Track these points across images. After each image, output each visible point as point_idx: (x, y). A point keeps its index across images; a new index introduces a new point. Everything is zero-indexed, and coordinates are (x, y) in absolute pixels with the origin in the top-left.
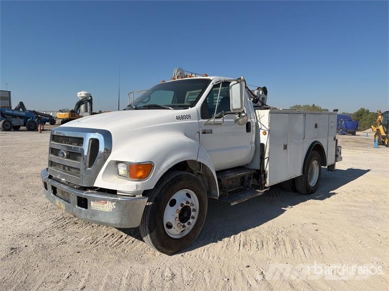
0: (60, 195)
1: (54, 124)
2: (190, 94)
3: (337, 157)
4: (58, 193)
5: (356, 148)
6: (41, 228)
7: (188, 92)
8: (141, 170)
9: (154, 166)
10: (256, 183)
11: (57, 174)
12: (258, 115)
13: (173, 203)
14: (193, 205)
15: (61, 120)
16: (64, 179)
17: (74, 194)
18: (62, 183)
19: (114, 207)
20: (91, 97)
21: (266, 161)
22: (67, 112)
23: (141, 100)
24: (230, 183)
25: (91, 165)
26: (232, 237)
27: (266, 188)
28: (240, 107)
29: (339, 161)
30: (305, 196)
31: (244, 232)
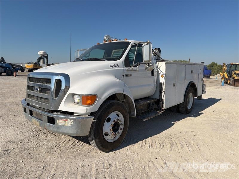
0: (35, 116)
1: (23, 72)
2: (115, 52)
3: (203, 91)
4: (34, 115)
5: (211, 86)
6: (22, 137)
7: (113, 51)
8: (89, 99)
9: (97, 97)
10: (157, 107)
11: (33, 102)
12: (158, 65)
13: (109, 120)
14: (121, 121)
15: (28, 69)
16: (38, 106)
17: (45, 115)
18: (36, 108)
19: (73, 123)
20: (47, 54)
21: (163, 93)
22: (32, 64)
23: (84, 55)
24: (142, 107)
25: (56, 96)
26: (144, 140)
27: (163, 110)
28: (149, 60)
29: (204, 93)
30: (185, 115)
31: (151, 137)
